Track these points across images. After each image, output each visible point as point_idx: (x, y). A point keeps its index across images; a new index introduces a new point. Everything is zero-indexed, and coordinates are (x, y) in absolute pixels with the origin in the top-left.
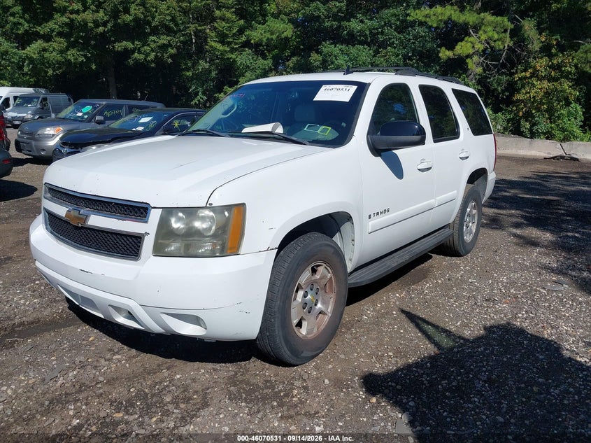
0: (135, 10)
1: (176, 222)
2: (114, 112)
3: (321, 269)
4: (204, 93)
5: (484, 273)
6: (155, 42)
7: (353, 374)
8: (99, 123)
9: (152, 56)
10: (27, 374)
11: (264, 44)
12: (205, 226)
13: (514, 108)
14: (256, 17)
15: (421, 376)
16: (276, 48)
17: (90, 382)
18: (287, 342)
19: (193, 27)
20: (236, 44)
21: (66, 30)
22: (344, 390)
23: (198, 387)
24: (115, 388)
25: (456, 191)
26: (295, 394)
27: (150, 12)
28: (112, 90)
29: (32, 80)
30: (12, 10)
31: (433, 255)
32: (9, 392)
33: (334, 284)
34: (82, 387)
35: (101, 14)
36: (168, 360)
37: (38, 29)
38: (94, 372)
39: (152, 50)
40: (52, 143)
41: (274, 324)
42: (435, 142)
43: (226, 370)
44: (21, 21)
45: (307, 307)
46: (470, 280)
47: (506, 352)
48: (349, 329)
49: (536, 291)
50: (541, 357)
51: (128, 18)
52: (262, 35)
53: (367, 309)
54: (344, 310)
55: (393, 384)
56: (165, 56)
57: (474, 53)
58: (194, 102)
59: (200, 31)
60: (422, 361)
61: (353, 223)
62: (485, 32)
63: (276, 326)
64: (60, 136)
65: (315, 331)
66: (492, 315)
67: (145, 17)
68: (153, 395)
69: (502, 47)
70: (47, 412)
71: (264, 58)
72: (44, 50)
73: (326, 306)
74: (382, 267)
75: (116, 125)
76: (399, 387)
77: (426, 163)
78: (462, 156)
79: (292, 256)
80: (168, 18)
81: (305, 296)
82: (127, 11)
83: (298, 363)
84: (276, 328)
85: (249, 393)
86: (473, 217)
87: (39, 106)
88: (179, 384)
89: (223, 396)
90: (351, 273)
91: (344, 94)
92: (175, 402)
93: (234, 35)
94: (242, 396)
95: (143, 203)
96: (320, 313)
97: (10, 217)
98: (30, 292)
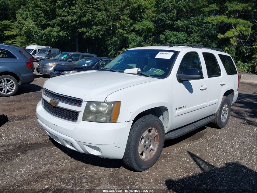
0: (88, 15)
1: (92, 107)
2: (76, 58)
3: (153, 131)
4: (114, 50)
5: (230, 137)
6: (95, 28)
7: (163, 178)
8: (70, 62)
9: (93, 34)
10: (30, 165)
11: (140, 30)
12: (104, 109)
13: (253, 61)
14: (138, 19)
15: (194, 182)
16: (146, 32)
17: (54, 171)
18: (136, 161)
19: (111, 23)
20: (129, 30)
21: (60, 23)
22: (159, 184)
23: (97, 177)
24: (64, 174)
25: (218, 99)
26: (137, 184)
27: (94, 16)
28: (77, 48)
29: (45, 43)
30: (40, 15)
31: (207, 127)
32: (23, 172)
33: (158, 138)
34: (51, 172)
35: (75, 17)
36: (86, 164)
37: (50, 22)
38: (56, 166)
39: (94, 32)
40: (51, 69)
41: (131, 153)
42: (209, 77)
43: (109, 171)
44: (43, 19)
45: (146, 147)
46: (222, 140)
47: (235, 175)
48: (165, 158)
49: (253, 147)
50: (252, 178)
51: (85, 19)
52: (140, 26)
53: (174, 149)
54: (162, 149)
55: (181, 184)
56: (99, 34)
57: (234, 36)
58: (110, 54)
59: (114, 24)
60: (195, 175)
61: (168, 112)
62: (239, 27)
63: (132, 153)
64: (54, 67)
65: (149, 157)
66: (231, 157)
67: (92, 18)
68: (78, 179)
69: (247, 34)
70: (36, 181)
71: (141, 36)
72: (51, 31)
73: (154, 147)
74: (182, 131)
75: (76, 63)
76: (183, 186)
77: (204, 87)
78: (221, 84)
79: (140, 124)
80: (101, 19)
81: (145, 142)
82: (85, 16)
83: (140, 171)
84: (131, 154)
85: (118, 182)
86: (226, 111)
87: (48, 54)
88: (89, 175)
89: (107, 182)
90: (167, 133)
91: (168, 56)
92: (87, 182)
93: (128, 26)
94: (114, 183)
95: (80, 99)
96: (151, 150)
97: (31, 99)
98: (35, 131)
